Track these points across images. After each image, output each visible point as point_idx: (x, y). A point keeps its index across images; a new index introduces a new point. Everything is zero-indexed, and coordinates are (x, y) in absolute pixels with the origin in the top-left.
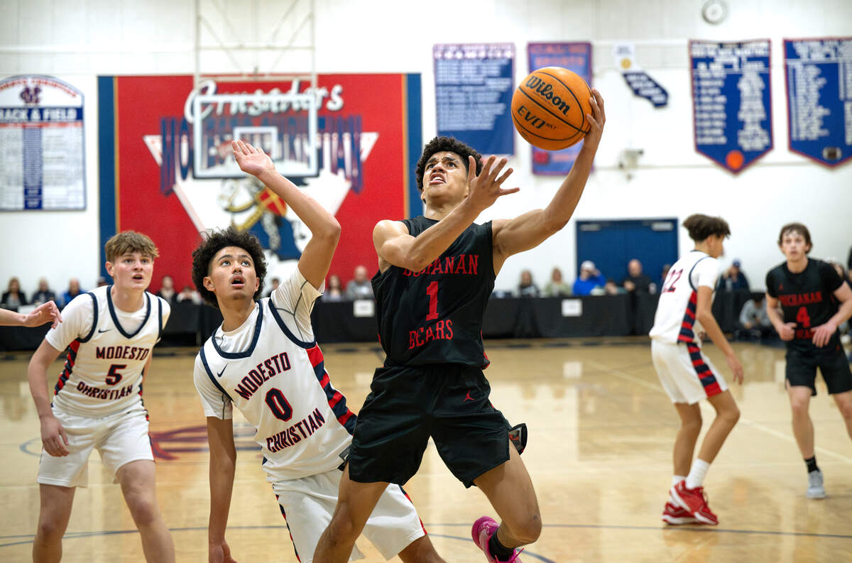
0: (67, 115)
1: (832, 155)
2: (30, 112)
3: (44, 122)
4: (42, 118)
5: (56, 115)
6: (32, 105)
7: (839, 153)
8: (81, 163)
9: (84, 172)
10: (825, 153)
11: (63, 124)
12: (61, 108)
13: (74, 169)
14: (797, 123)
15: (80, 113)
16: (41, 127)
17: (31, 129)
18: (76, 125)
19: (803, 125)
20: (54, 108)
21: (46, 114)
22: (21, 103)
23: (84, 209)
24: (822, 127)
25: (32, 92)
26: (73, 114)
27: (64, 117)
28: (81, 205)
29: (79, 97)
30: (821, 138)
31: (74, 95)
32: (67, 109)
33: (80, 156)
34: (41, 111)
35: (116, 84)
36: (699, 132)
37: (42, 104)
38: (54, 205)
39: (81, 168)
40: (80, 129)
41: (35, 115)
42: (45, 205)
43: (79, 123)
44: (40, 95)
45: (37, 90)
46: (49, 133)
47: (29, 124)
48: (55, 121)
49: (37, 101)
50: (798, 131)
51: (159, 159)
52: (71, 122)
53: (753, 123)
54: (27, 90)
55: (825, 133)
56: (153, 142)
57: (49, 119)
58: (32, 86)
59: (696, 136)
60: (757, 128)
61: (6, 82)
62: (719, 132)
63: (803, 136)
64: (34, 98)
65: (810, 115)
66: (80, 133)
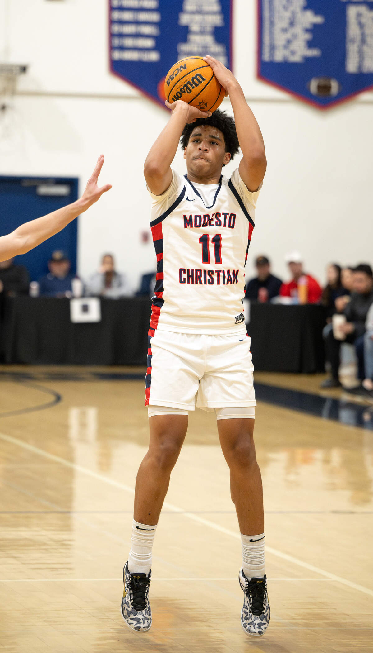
1: (324, 89)
7: (335, 87)
10: (313, 86)
14: (272, 38)
19: (280, 39)
24: (310, 44)
30: (308, 60)
36: (116, 42)
50: (273, 48)
53: (202, 32)
55: (314, 53)
59: (112, 48)
60: (209, 40)
62: (149, 43)
63: (279, 56)
65: (292, 24)
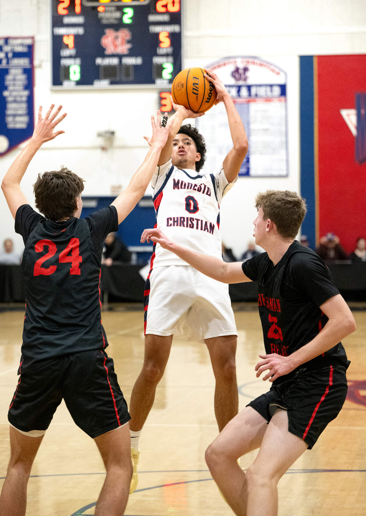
0: (271, 91)
2: (239, 88)
3: (252, 98)
4: (250, 95)
5: (262, 91)
6: (241, 83)
8: (284, 135)
9: (287, 142)
11: (268, 100)
12: (266, 85)
13: (278, 140)
15: (283, 89)
16: (248, 102)
17: (240, 104)
18: (280, 101)
20: (260, 86)
21: (253, 90)
22: (232, 81)
23: (286, 176)
25: (241, 71)
26: (277, 90)
27: (269, 94)
28: (284, 173)
29: (282, 74)
31: (278, 74)
32: (271, 86)
33: (283, 129)
34: (249, 87)
35: (315, 62)
37: (250, 82)
38: (260, 173)
39: (284, 139)
40: (284, 104)
41: (244, 92)
42: (252, 172)
43: (283, 98)
44: (248, 74)
45: (246, 69)
46: (256, 108)
47: (239, 100)
48: (261, 97)
49: (245, 79)
51: (354, 131)
52: (275, 98)
54: (237, 70)
56: (348, 115)
57: (256, 95)
58: (241, 66)
61: (219, 62)
64: (243, 76)
66: (284, 107)
